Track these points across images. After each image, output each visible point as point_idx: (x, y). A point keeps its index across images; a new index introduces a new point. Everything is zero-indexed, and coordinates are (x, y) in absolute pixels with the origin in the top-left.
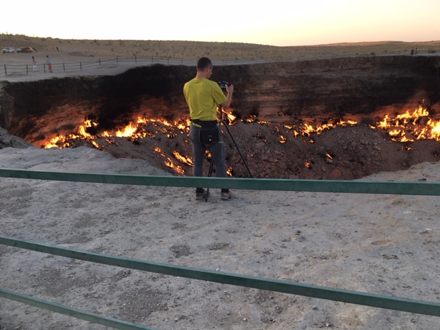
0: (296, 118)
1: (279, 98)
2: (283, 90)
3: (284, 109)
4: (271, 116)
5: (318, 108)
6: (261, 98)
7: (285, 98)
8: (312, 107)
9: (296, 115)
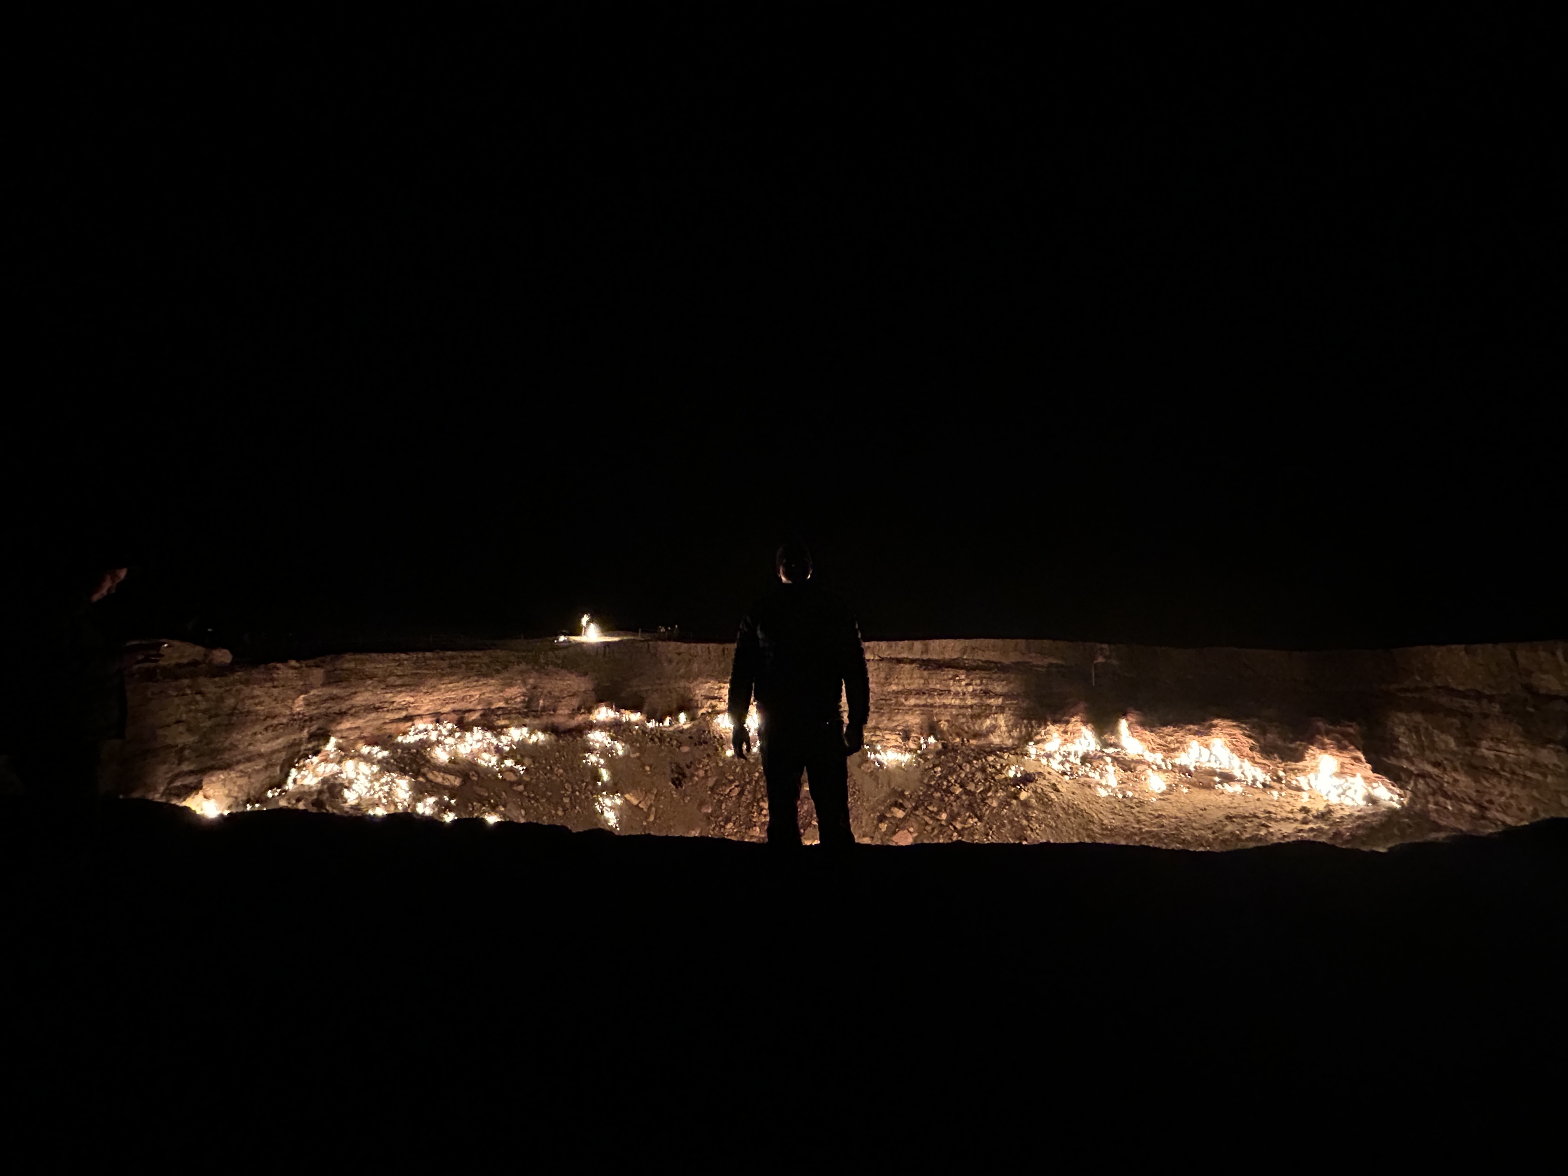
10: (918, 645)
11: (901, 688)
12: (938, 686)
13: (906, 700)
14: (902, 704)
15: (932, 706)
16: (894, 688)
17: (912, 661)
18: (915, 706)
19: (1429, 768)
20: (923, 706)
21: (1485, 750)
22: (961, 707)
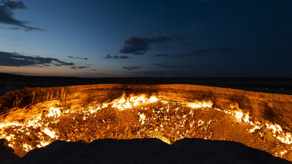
0: (86, 108)
1: (80, 100)
2: (82, 97)
3: (82, 105)
4: (76, 108)
5: (95, 102)
6: (73, 101)
7: (83, 100)
8: (93, 102)
9: (86, 106)
10: (96, 85)
11: (93, 95)
12: (101, 94)
13: (95, 98)
14: (94, 99)
15: (100, 98)
16: (92, 96)
17: (95, 89)
18: (96, 99)
19: (162, 96)
20: (98, 99)
21: (168, 94)
22: (105, 98)
